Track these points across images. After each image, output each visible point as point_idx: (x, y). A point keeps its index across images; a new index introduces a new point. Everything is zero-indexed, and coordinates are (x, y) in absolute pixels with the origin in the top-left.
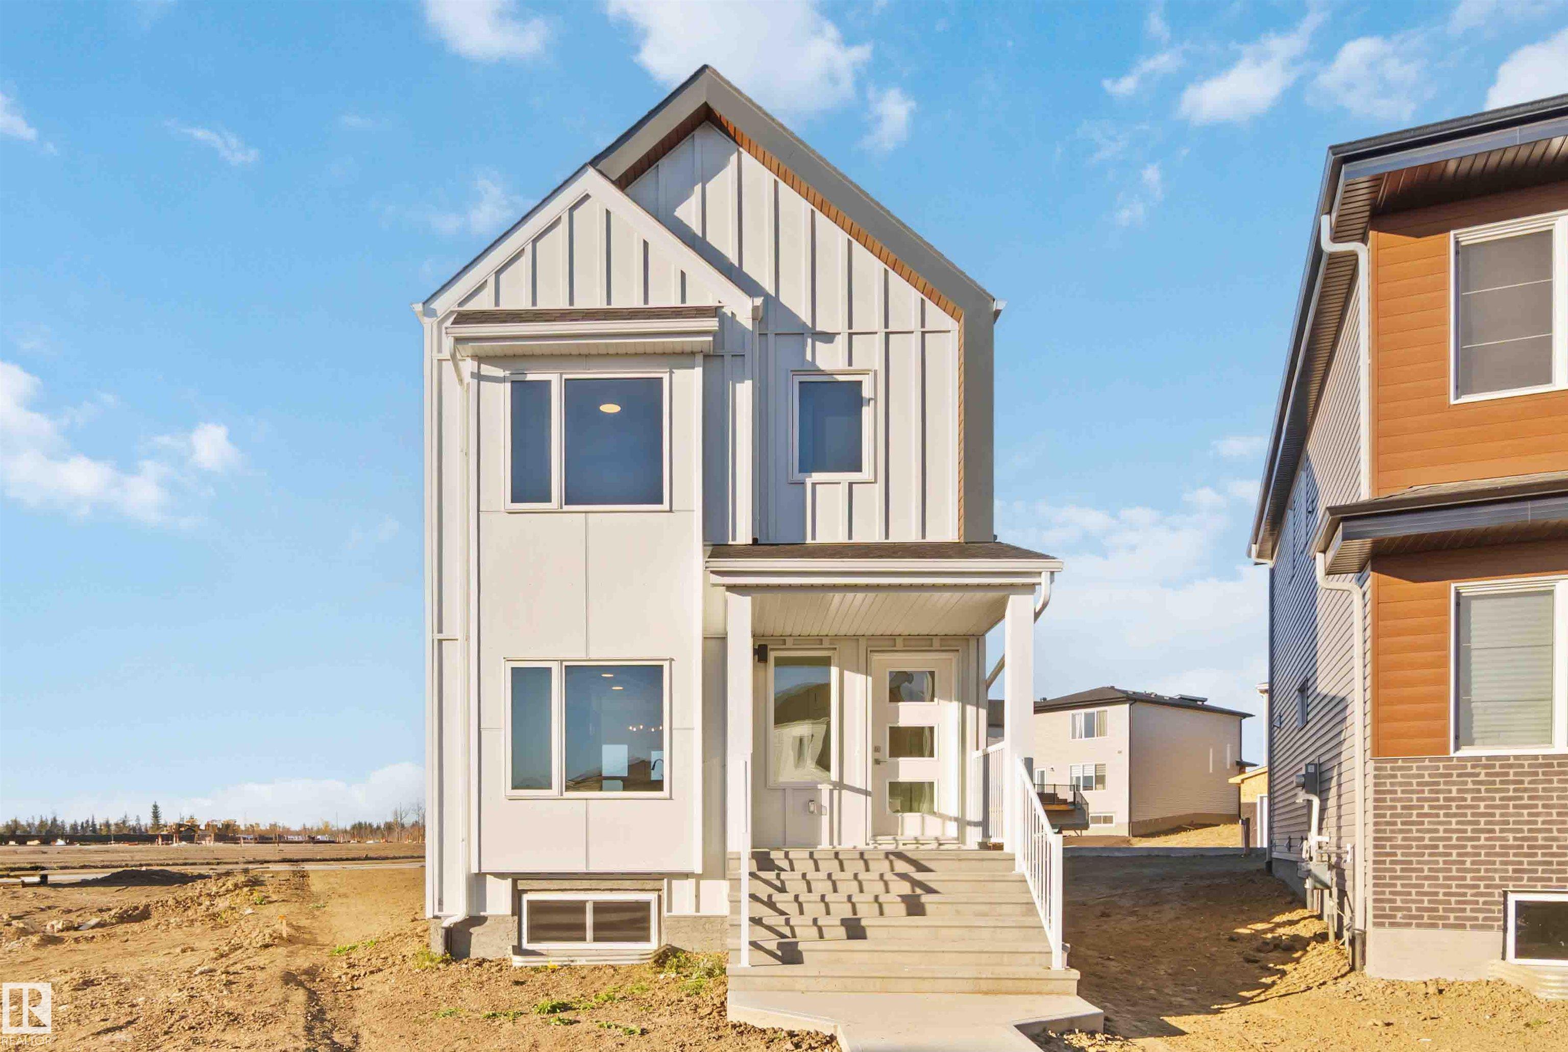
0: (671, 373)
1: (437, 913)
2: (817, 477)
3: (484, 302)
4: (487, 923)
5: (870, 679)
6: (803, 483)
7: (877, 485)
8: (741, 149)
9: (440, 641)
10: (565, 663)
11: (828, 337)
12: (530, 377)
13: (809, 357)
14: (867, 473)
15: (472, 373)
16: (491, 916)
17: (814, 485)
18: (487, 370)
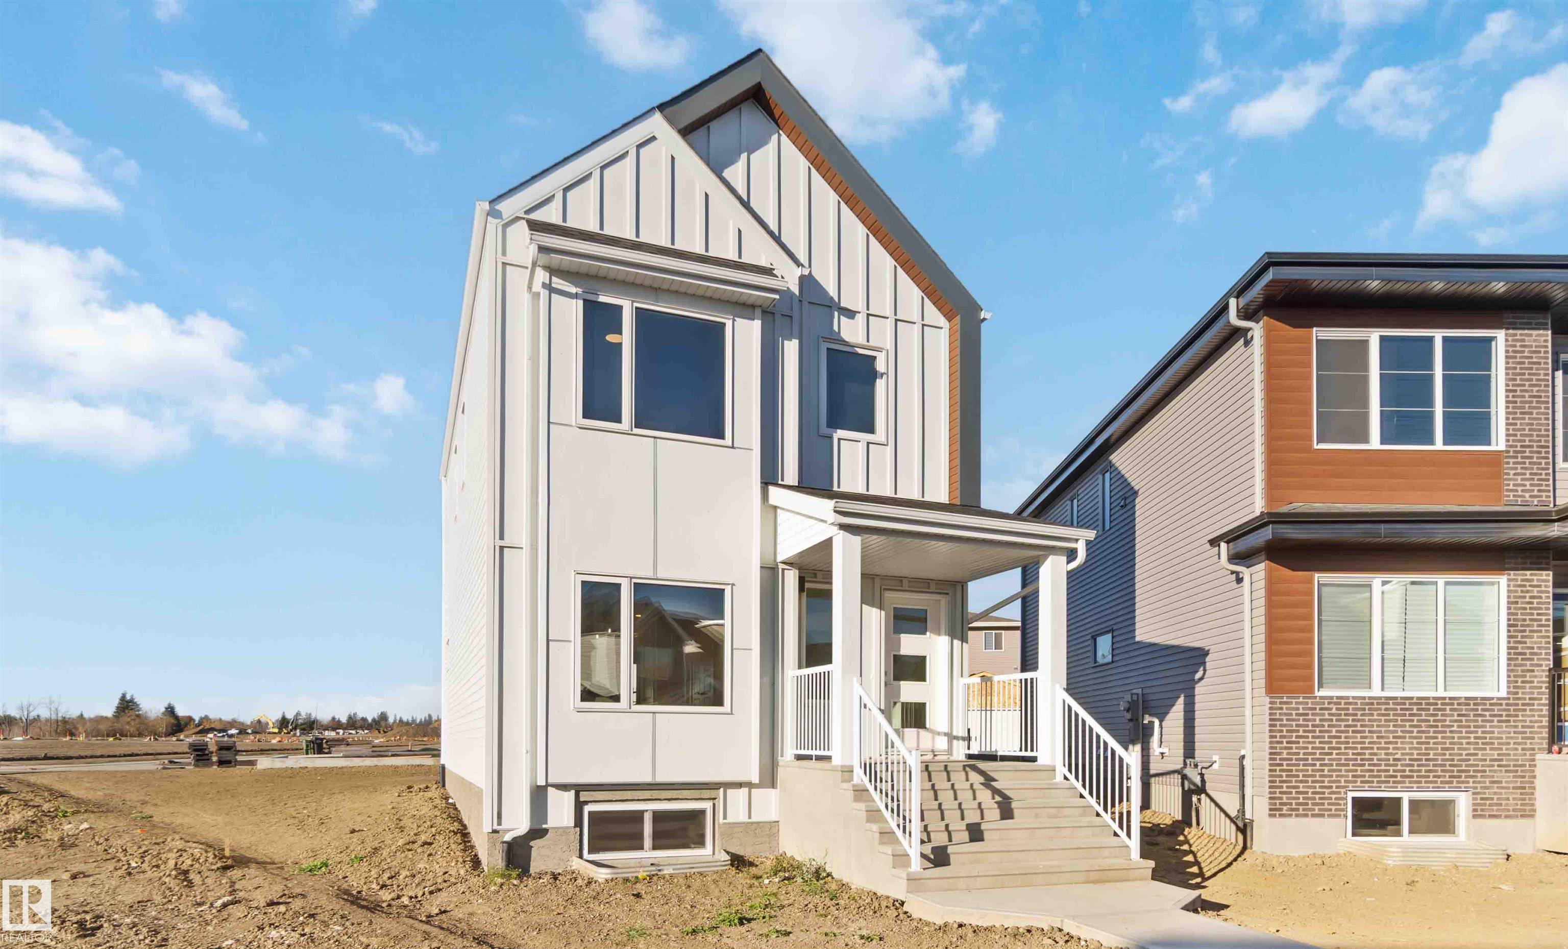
0: (734, 320)
1: (496, 827)
2: (840, 433)
3: (551, 215)
4: (548, 836)
5: (883, 613)
6: (831, 438)
7: (888, 448)
8: (781, 132)
9: (502, 548)
10: (633, 581)
11: (850, 314)
12: (603, 299)
13: (836, 328)
14: (880, 434)
15: (543, 283)
17: (839, 439)
18: (558, 283)
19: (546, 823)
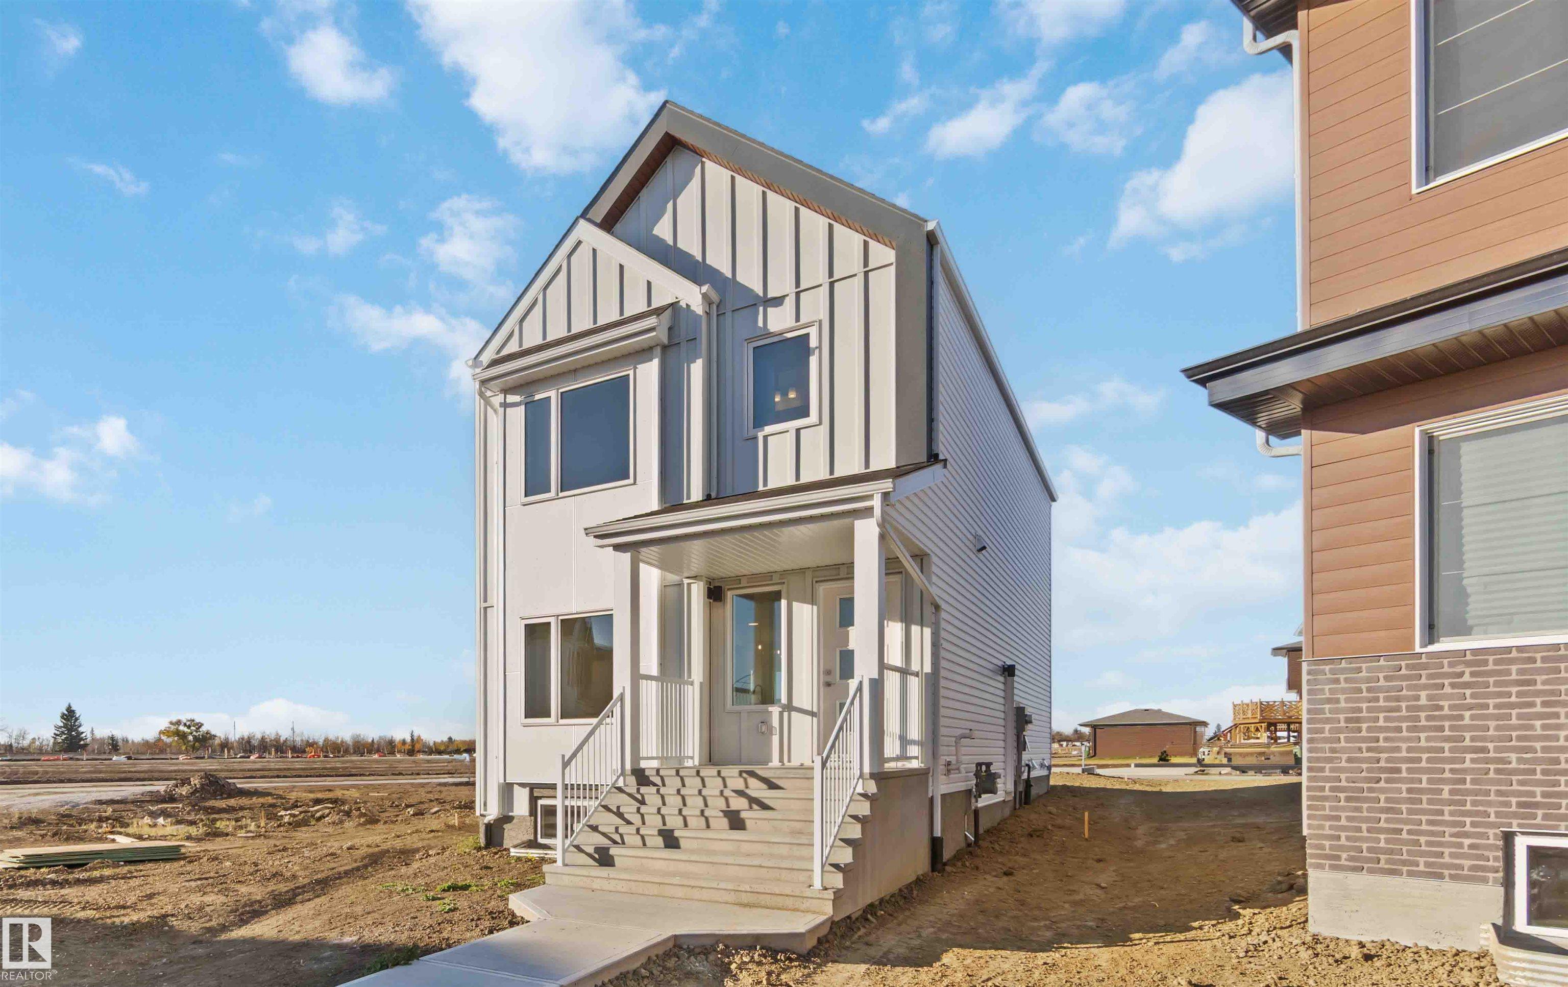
0: (635, 368)
1: (483, 812)
2: (768, 429)
3: (513, 347)
4: (514, 821)
5: (815, 608)
6: (755, 438)
7: (822, 427)
8: (704, 159)
9: (485, 608)
10: (560, 618)
11: (778, 301)
12: (537, 397)
13: (760, 324)
14: (813, 417)
15: (501, 403)
16: (518, 816)
17: (765, 438)
18: (511, 399)
19: (513, 812)
